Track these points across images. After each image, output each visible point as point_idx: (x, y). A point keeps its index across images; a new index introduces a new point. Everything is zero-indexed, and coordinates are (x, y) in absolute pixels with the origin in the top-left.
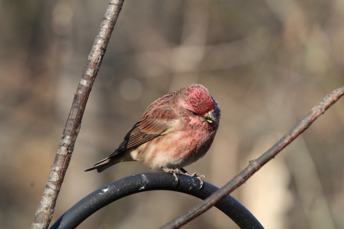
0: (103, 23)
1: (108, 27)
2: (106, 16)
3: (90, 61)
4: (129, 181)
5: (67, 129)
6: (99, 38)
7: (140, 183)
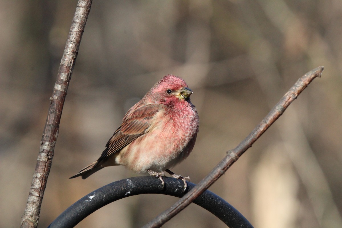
0: (72, 27)
1: (78, 30)
2: (75, 20)
3: (62, 65)
4: (114, 187)
5: (45, 135)
6: (70, 41)
7: (125, 188)
